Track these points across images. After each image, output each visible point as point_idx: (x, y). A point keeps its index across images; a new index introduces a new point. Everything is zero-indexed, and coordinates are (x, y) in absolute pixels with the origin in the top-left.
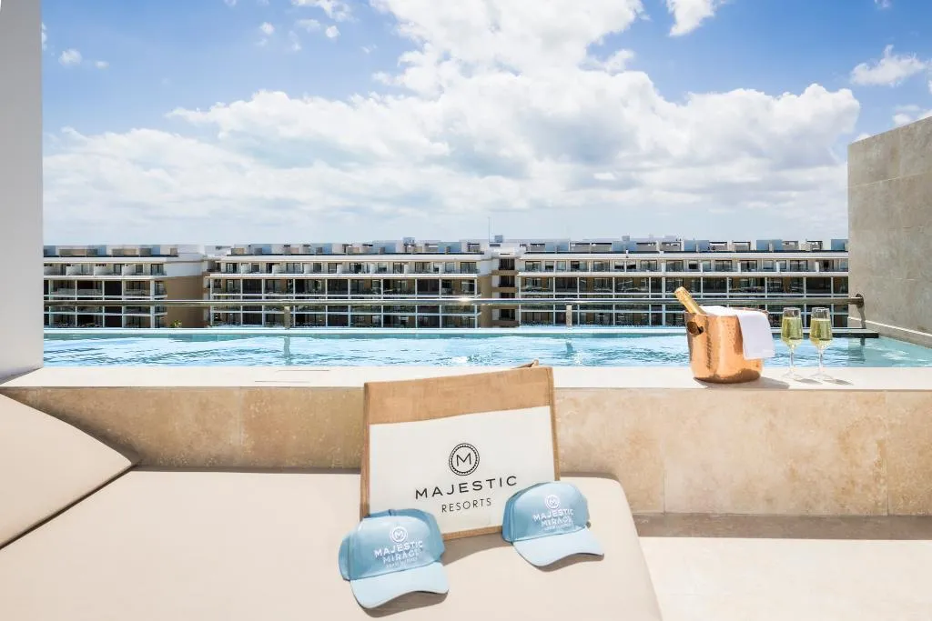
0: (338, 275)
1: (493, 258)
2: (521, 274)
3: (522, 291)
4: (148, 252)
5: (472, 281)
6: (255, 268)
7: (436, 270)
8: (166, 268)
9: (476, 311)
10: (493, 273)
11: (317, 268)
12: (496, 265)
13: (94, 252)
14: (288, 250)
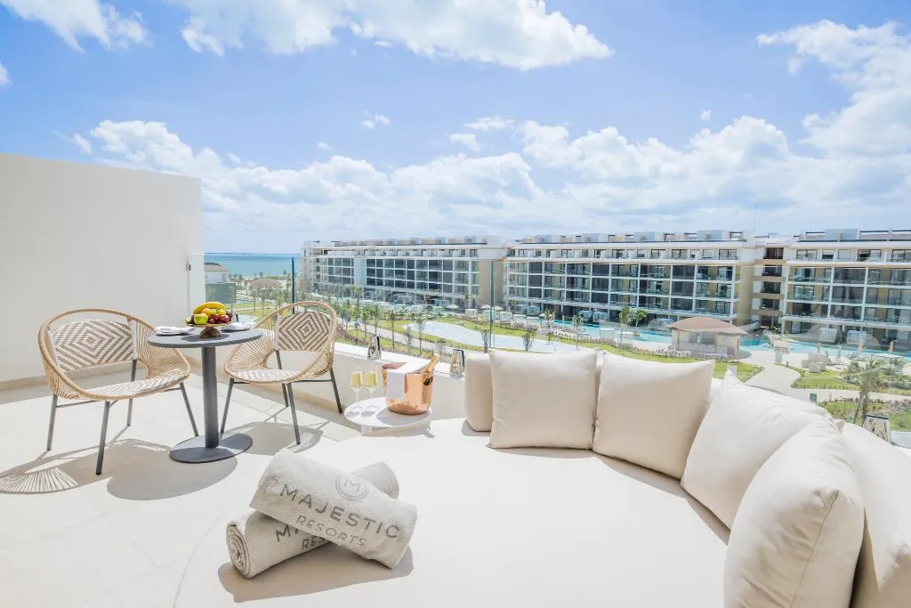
0: (602, 260)
1: (757, 247)
2: (789, 262)
3: (789, 280)
4: (469, 241)
5: (730, 268)
6: (539, 253)
7: (693, 256)
8: (479, 252)
9: (733, 296)
10: (757, 262)
11: (585, 254)
12: (762, 253)
13: (439, 242)
14: (564, 240)
